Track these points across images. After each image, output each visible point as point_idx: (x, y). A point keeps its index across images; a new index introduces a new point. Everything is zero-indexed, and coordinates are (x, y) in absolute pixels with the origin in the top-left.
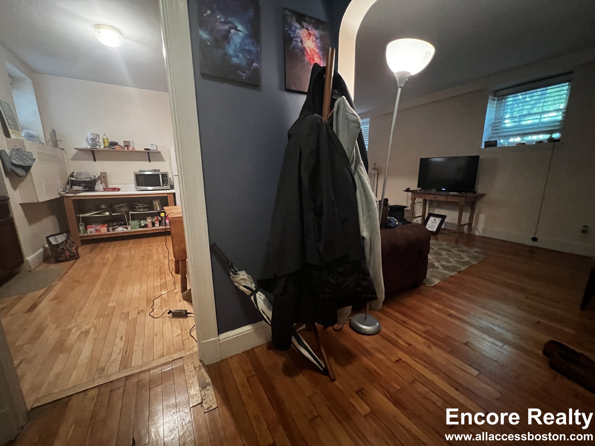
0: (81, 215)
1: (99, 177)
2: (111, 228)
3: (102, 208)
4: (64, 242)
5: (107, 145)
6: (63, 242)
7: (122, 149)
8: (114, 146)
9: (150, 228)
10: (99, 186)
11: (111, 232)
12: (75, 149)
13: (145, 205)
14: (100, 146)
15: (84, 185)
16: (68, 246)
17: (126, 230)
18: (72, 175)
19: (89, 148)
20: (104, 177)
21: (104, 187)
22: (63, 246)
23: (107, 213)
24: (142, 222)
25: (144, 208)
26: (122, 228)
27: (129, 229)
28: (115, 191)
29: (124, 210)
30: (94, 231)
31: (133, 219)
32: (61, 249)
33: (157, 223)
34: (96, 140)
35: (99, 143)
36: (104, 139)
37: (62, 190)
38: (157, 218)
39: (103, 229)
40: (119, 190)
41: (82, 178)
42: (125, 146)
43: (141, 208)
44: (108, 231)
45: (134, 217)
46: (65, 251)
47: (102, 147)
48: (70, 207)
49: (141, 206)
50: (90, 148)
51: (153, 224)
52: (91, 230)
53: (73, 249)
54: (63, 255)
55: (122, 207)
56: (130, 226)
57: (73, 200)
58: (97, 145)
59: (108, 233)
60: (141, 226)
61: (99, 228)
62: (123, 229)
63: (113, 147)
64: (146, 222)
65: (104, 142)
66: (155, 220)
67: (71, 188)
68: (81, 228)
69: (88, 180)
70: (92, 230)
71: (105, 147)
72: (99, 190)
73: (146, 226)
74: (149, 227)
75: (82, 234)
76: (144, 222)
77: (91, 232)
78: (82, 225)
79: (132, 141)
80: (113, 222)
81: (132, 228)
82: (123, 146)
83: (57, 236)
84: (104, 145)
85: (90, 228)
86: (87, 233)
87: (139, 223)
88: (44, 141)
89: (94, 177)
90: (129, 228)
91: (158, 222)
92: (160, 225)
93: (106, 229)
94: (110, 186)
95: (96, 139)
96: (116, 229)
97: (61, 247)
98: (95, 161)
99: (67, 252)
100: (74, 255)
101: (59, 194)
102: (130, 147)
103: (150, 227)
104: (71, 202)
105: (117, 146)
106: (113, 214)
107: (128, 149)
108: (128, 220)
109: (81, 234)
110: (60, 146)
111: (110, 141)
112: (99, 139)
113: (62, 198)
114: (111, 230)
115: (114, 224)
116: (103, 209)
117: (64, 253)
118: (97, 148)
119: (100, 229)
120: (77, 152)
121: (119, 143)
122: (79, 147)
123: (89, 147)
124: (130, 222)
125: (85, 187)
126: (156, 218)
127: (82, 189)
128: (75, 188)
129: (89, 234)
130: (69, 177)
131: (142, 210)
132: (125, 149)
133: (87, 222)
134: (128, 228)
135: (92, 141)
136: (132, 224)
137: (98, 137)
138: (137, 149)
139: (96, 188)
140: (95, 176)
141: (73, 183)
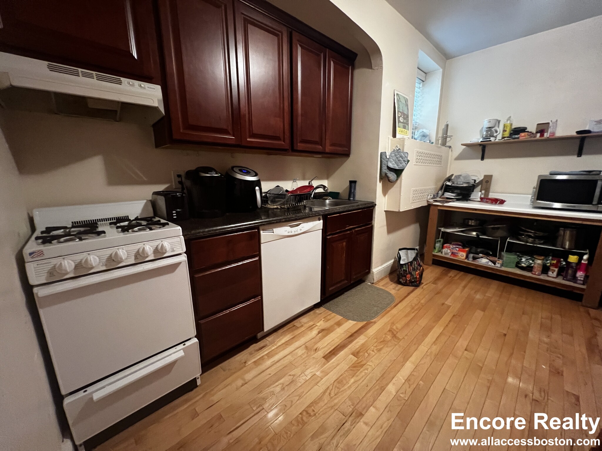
0: (443, 229)
1: (481, 182)
2: (471, 255)
3: (470, 224)
4: (409, 264)
5: (507, 134)
6: (408, 263)
7: (531, 137)
8: (519, 134)
9: (535, 274)
10: (477, 194)
11: (470, 261)
12: (462, 145)
13: (540, 234)
14: (496, 137)
15: (459, 191)
16: (412, 269)
17: (493, 265)
18: (449, 179)
19: (480, 142)
20: (487, 182)
21: (483, 196)
22: (406, 268)
23: (474, 233)
24: (523, 260)
25: (535, 238)
26: (488, 260)
27: (498, 265)
28: (496, 203)
29: (500, 233)
30: (450, 254)
31: (509, 251)
32: (404, 270)
33: (555, 271)
34: (493, 129)
35: (496, 132)
36: (506, 125)
37: (432, 196)
38: (559, 262)
39: (460, 254)
40: (502, 202)
41: (458, 183)
42: (537, 132)
43: (530, 237)
44: (467, 257)
45: (512, 248)
46: (407, 274)
47: (499, 137)
48: (434, 217)
49: (531, 234)
50: (481, 141)
51: (545, 270)
52: (447, 251)
53: (417, 273)
54: (404, 278)
55: (498, 228)
56: (500, 261)
57: (439, 210)
58: (493, 136)
59: (466, 261)
60: (520, 265)
61: (457, 252)
62: (488, 263)
63: (516, 136)
64: (531, 262)
65: (504, 131)
66: (552, 265)
67: (443, 194)
68: (438, 245)
69: (465, 185)
70: (447, 252)
71: (503, 138)
72: (475, 200)
73: (529, 269)
74: (534, 273)
75: (436, 253)
76: (527, 260)
77: (446, 254)
78: (440, 241)
79: (554, 120)
80: (477, 247)
81: (502, 265)
82: (534, 131)
83: (409, 251)
84: (503, 135)
85: (447, 248)
86: (442, 253)
87: (517, 260)
88: (434, 140)
89: (473, 181)
90: (498, 263)
91: (556, 270)
92: (559, 274)
93: (464, 254)
94: (492, 195)
95: (493, 127)
96: (478, 260)
97: (404, 268)
98: (483, 160)
99: (409, 276)
100: (415, 282)
101: (428, 201)
102: (547, 132)
103: (537, 273)
104: (437, 212)
105: (523, 134)
106: (480, 237)
107: (542, 135)
108: (502, 250)
109: (435, 253)
110: (448, 144)
111: (513, 127)
112: (499, 127)
113: (429, 206)
114: (471, 259)
115: (479, 250)
116: (471, 226)
117: (405, 277)
118: (490, 141)
119: (457, 253)
120: (464, 150)
121: (528, 128)
122: (468, 142)
123: (481, 140)
124: (504, 254)
125: (458, 195)
126: (555, 262)
127: (454, 196)
128: (448, 195)
129: (443, 255)
130: (445, 181)
131: (530, 240)
132: (535, 137)
133: (448, 239)
134: (497, 264)
135: (487, 131)
136: (504, 259)
137: (497, 123)
138: (560, 133)
139: (472, 197)
140: (475, 181)
141: (447, 189)
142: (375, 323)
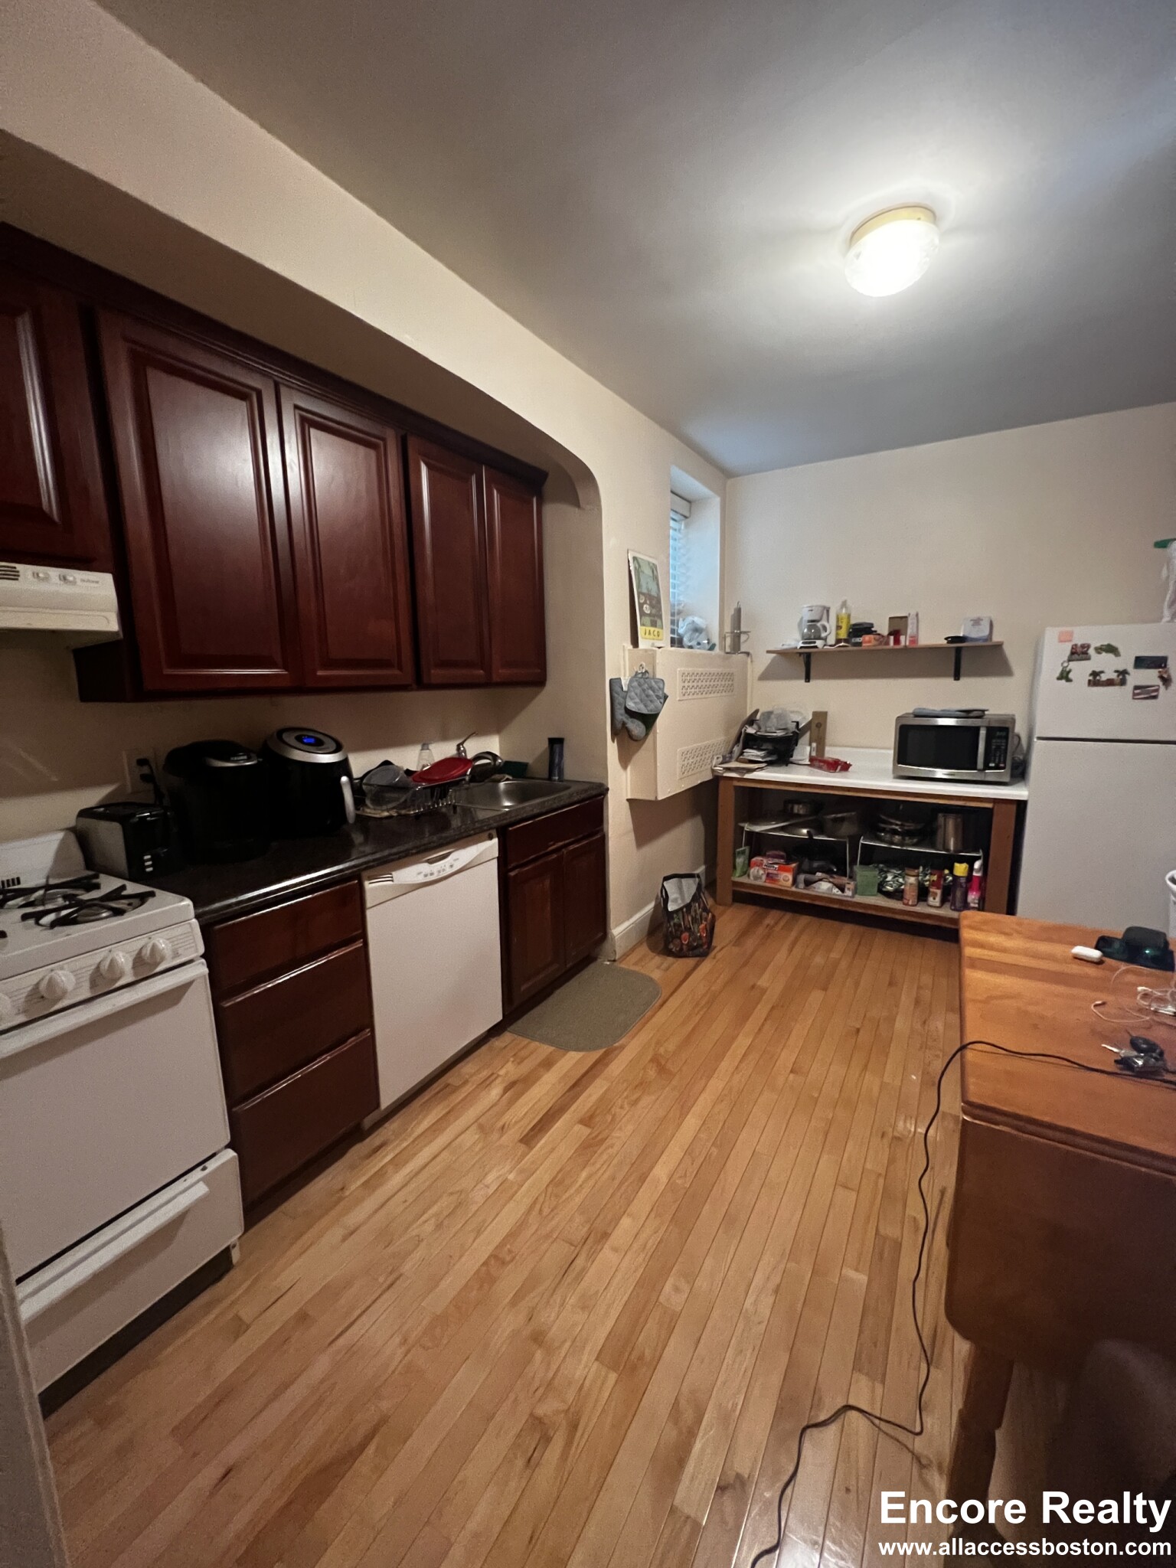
0: (747, 827)
1: (808, 726)
2: (802, 877)
3: (796, 811)
4: (685, 910)
5: (843, 634)
6: (681, 909)
7: (880, 644)
8: (861, 636)
9: (907, 904)
10: (804, 751)
11: (801, 889)
12: (768, 652)
13: (910, 826)
14: (825, 639)
15: (769, 746)
16: (690, 919)
17: (840, 893)
18: (751, 721)
19: (798, 647)
20: (819, 725)
21: (814, 754)
22: (679, 919)
23: (805, 831)
24: (890, 878)
25: (906, 834)
26: (830, 885)
27: (848, 893)
28: (836, 769)
29: (847, 829)
30: (764, 877)
31: (865, 862)
32: (675, 924)
33: (936, 894)
34: (819, 624)
35: (825, 629)
36: (840, 617)
37: (721, 760)
38: (942, 877)
39: (782, 877)
40: (846, 767)
41: (768, 729)
42: (890, 634)
43: (895, 832)
44: (795, 882)
45: (870, 857)
46: (682, 932)
47: (831, 640)
48: (727, 803)
49: (897, 827)
50: (801, 647)
51: (923, 894)
52: (758, 871)
53: (702, 926)
54: (677, 941)
55: (842, 820)
56: (852, 885)
57: (736, 788)
58: (820, 638)
59: (794, 889)
60: (884, 889)
61: (775, 872)
62: (830, 889)
63: (858, 640)
64: (901, 880)
65: (839, 627)
66: (933, 884)
67: (742, 753)
68: (740, 860)
69: (780, 734)
70: (760, 873)
71: (838, 641)
72: (800, 762)
73: (898, 894)
74: (906, 901)
75: (739, 877)
76: (895, 877)
77: (757, 878)
78: (743, 852)
79: (913, 613)
80: (812, 859)
81: (855, 892)
82: (885, 632)
83: (684, 881)
84: (837, 634)
85: (757, 866)
86: (749, 876)
87: (879, 879)
88: (716, 640)
89: (795, 724)
90: (849, 889)
91: (939, 892)
92: (943, 901)
93: (790, 877)
94: (831, 753)
95: (818, 621)
96: (814, 885)
97: (676, 920)
98: (809, 681)
99: (686, 935)
100: (700, 946)
101: (713, 771)
102: (906, 634)
103: (910, 903)
104: (732, 793)
105: (867, 637)
106: (815, 838)
107: (897, 641)
108: (853, 862)
109: (736, 878)
110: (743, 648)
111: (853, 622)
112: (828, 621)
113: (716, 780)
114: (802, 885)
115: (816, 864)
116: (798, 815)
117: (680, 938)
118: (816, 647)
119: (777, 875)
120: (773, 660)
121: (875, 625)
122: (779, 647)
123: (801, 644)
124: (857, 868)
125: (770, 753)
126: (935, 878)
127: (762, 758)
128: (752, 753)
129: (751, 881)
130: (743, 726)
131: (897, 838)
132: (887, 643)
133: (758, 845)
134: (846, 890)
135: (810, 628)
136: (858, 878)
137: (825, 611)
138: (925, 640)
139: (796, 756)
140: (798, 723)
141: (750, 741)
142: (622, 1047)
